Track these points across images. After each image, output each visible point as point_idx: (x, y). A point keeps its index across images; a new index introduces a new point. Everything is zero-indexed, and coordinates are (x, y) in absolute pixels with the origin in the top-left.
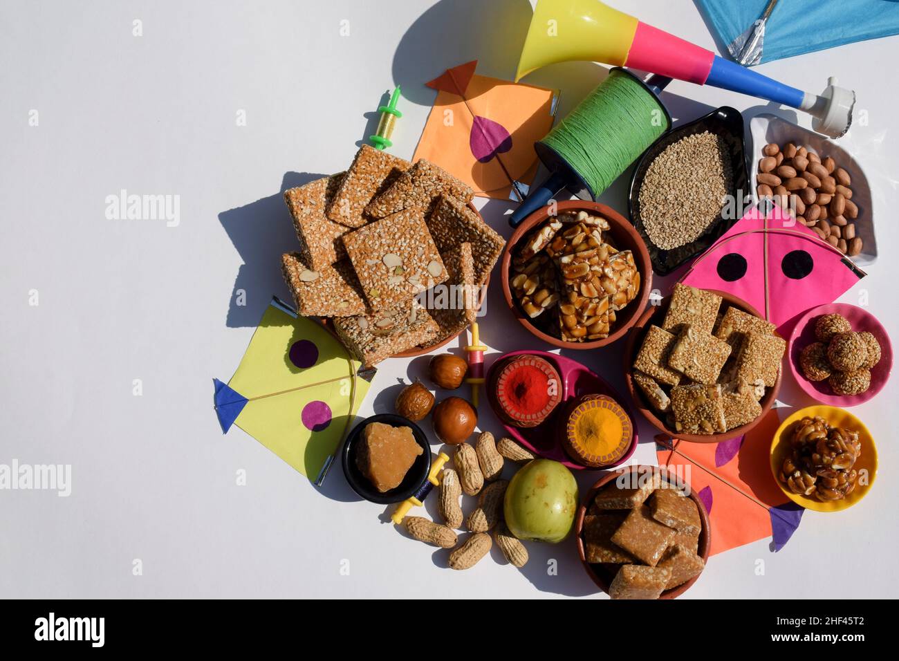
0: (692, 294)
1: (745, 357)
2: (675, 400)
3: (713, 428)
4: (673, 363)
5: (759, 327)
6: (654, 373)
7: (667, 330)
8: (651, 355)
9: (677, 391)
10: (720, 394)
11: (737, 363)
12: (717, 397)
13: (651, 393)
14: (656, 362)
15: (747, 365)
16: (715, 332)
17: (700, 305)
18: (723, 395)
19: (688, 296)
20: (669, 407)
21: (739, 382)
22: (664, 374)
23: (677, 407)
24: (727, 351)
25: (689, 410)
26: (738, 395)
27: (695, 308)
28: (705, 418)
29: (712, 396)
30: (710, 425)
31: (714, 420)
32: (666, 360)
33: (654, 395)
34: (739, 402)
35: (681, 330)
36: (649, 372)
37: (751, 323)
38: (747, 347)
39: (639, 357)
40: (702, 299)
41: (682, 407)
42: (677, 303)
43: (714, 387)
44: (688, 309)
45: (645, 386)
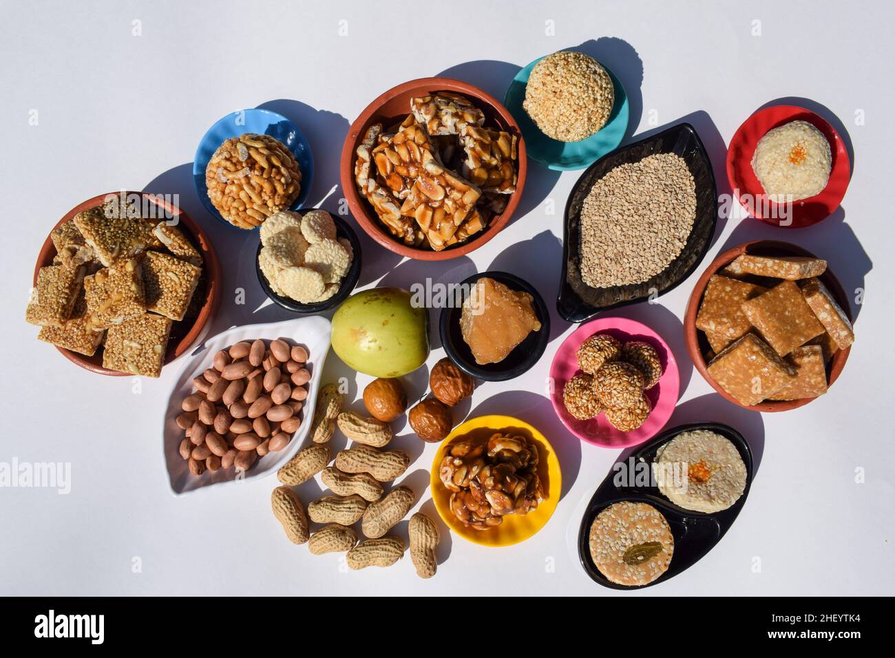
0: (137, 366)
1: (66, 294)
5: (56, 334)
6: (173, 262)
7: (162, 316)
8: (177, 282)
13: (176, 239)
14: (169, 275)
17: (126, 353)
19: (141, 362)
21: (72, 263)
27: (132, 348)
33: (172, 236)
34: (70, 240)
36: (180, 263)
37: (65, 339)
38: (64, 306)
39: (193, 279)
40: (125, 361)
42: (154, 353)
44: (139, 347)
45: (186, 247)
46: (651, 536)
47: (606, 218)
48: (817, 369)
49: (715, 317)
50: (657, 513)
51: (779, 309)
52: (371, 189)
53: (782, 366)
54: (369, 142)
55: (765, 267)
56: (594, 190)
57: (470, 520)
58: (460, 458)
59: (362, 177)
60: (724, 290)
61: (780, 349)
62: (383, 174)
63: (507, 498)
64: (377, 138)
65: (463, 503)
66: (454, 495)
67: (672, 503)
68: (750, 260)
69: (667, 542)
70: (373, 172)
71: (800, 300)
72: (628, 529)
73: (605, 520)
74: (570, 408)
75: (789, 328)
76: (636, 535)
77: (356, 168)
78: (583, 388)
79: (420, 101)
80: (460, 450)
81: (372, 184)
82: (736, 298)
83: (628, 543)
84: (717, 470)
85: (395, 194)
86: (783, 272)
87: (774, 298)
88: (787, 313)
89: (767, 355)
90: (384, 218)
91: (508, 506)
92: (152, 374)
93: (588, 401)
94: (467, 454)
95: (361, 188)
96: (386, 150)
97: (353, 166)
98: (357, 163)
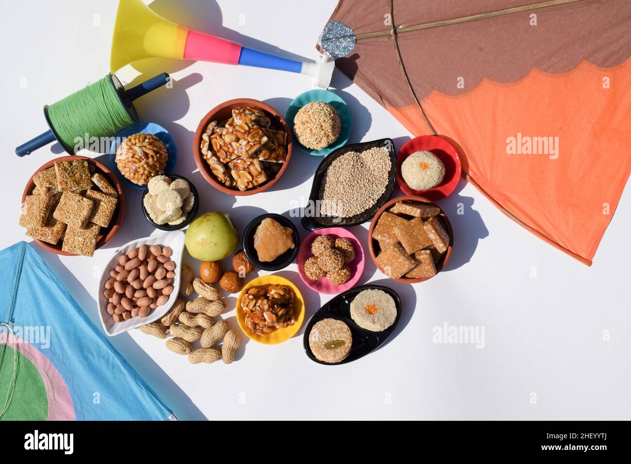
0: (82, 250)
1: (44, 211)
2: (88, 180)
3: (63, 164)
4: (90, 202)
5: (37, 233)
6: (103, 196)
7: (97, 225)
8: (106, 207)
9: (87, 185)
10: (59, 185)
11: (50, 208)
12: (60, 183)
13: (104, 183)
14: (102, 203)
15: (43, 206)
16: (65, 227)
17: (76, 243)
18: (57, 185)
19: (84, 248)
20: (92, 175)
21: (47, 194)
22: (97, 195)
23: (87, 175)
24: (56, 215)
25: (79, 173)
26: (47, 186)
27: (79, 241)
28: (68, 169)
29: (63, 183)
30: (65, 165)
31: (62, 169)
32: (96, 204)
33: (102, 182)
34: (47, 182)
35: (87, 225)
36: (106, 197)
37: (42, 235)
38: (43, 218)
39: (114, 206)
40: (75, 247)
41: (84, 175)
42: (91, 243)
43: (63, 189)
44: (83, 240)
45: (109, 188)
46: (340, 337)
47: (337, 180)
48: (427, 262)
49: (380, 233)
50: (346, 326)
51: (411, 231)
52: (209, 156)
53: (408, 259)
54: (209, 132)
55: (406, 208)
56: (334, 163)
57: (255, 328)
58: (253, 295)
59: (205, 150)
60: (387, 220)
61: (409, 250)
62: (215, 149)
63: (274, 315)
64: (214, 129)
65: (252, 318)
66: (248, 315)
67: (356, 324)
68: (400, 206)
69: (348, 341)
70: (211, 148)
71: (422, 227)
72: (330, 331)
73: (319, 326)
74: (308, 274)
75: (414, 241)
76: (333, 335)
77: (202, 145)
78: (314, 263)
79: (237, 111)
80: (252, 291)
81: (210, 154)
82: (392, 224)
83: (329, 339)
84: (381, 310)
85: (221, 160)
86: (413, 213)
87: (409, 225)
88: (414, 233)
89: (401, 253)
90: (215, 172)
91: (275, 320)
92: (90, 255)
93: (316, 270)
94: (256, 294)
95: (204, 155)
96: (218, 137)
97: (200, 144)
98: (202, 142)
